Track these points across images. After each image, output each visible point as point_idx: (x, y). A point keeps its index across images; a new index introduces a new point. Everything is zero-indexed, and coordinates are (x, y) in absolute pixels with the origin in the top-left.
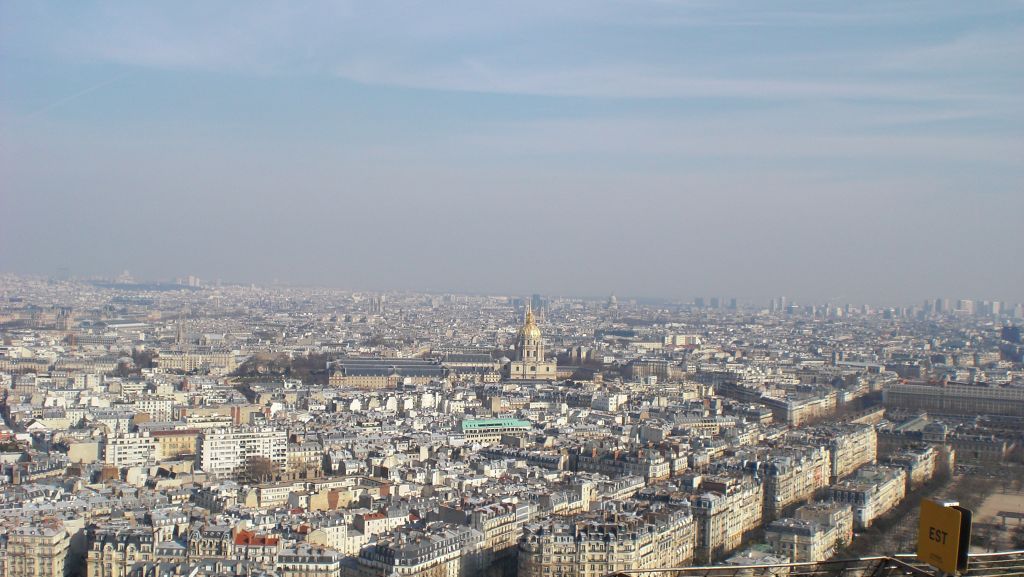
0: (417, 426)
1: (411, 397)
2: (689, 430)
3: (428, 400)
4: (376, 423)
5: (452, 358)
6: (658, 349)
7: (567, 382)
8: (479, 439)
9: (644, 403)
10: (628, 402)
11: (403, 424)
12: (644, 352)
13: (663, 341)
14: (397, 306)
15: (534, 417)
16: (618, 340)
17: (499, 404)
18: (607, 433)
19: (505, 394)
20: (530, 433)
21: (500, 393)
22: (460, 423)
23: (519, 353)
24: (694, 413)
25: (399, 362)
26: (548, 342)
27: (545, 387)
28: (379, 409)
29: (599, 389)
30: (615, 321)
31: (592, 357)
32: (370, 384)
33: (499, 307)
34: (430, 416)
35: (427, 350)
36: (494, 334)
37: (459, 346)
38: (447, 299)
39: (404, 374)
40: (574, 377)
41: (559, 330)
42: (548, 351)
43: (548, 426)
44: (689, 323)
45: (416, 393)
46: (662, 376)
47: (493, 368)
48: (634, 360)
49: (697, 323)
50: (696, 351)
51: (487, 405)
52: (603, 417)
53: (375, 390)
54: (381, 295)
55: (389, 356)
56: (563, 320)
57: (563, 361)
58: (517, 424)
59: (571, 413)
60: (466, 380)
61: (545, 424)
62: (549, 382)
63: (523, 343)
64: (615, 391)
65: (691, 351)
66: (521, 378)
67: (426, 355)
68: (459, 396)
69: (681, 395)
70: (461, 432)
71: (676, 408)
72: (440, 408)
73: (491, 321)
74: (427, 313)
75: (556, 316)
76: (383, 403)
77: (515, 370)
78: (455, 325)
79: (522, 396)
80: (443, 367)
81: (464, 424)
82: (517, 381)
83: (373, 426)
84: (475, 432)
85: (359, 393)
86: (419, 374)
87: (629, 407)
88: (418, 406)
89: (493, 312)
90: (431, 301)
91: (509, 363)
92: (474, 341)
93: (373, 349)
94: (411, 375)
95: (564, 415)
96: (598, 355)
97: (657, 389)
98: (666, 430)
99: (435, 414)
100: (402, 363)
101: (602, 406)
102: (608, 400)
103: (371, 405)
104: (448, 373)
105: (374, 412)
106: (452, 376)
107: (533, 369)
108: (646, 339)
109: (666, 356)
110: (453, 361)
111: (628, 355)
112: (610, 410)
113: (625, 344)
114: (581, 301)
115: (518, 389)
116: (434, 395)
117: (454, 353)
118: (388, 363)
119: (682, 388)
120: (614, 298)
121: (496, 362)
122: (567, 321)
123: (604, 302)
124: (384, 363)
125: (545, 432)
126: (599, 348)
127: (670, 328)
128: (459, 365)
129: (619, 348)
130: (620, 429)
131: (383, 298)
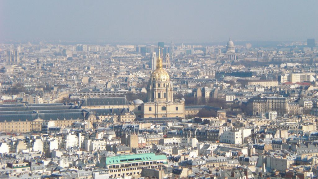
0: (64, 164)
1: (55, 138)
2: (311, 160)
3: (72, 140)
4: (25, 164)
5: (91, 102)
6: (275, 88)
7: (196, 119)
8: (121, 173)
9: (267, 136)
10: (253, 136)
11: (51, 163)
12: (262, 90)
13: (279, 79)
14: (33, 57)
15: (169, 151)
16: (238, 80)
17: (136, 141)
18: (235, 163)
19: (141, 132)
20: (167, 166)
21: (137, 131)
22: (104, 159)
23: (150, 95)
24: (314, 144)
25: (41, 108)
26: (175, 84)
27: (176, 124)
28: (27, 151)
29: (225, 125)
30: (233, 64)
31: (215, 96)
32: (14, 129)
33: (129, 55)
34: (75, 155)
35: (66, 96)
36: (126, 80)
37: (95, 90)
38: (80, 49)
39: (47, 118)
40: (201, 114)
41: (184, 74)
42: (176, 92)
43: (182, 159)
44: (302, 62)
45: (61, 135)
46: (281, 111)
47: (128, 109)
48: (254, 98)
49: (311, 62)
50: (311, 88)
51: (126, 142)
52: (231, 149)
53: (21, 134)
54: (16, 47)
55: (31, 102)
56: (185, 64)
57: (190, 101)
58: (154, 158)
59: (201, 146)
60: (106, 121)
61: (179, 158)
62: (179, 120)
63: (154, 86)
64: (239, 126)
65: (307, 88)
66: (153, 117)
67: (64, 101)
68: (100, 136)
69: (301, 128)
70: (105, 167)
71: (298, 140)
72: (84, 148)
73: (122, 68)
74: (62, 62)
75: (179, 61)
76: (30, 145)
77: (149, 110)
78: (90, 72)
79: (156, 133)
80: (83, 111)
81: (107, 160)
82: (150, 120)
83: (23, 166)
84: (118, 166)
85: (7, 137)
86: (61, 118)
87: (253, 140)
88: (62, 146)
89: (123, 59)
90: (64, 51)
91: (142, 105)
92: (109, 86)
93: (15, 97)
94: (54, 119)
95: (195, 149)
96: (220, 94)
97: (278, 123)
98: (290, 160)
99: (79, 153)
100: (44, 109)
101: (229, 140)
102: (234, 134)
103: (19, 147)
104: (87, 115)
105: (22, 154)
106: (92, 118)
107: (164, 109)
108: (263, 78)
109: (283, 93)
110: (91, 104)
111: (247, 93)
112: (236, 142)
113: (244, 84)
114: (201, 46)
115: (152, 127)
116: (78, 135)
117: (91, 97)
118: (31, 109)
119: (302, 121)
120: (232, 43)
121: (130, 104)
122: (190, 65)
123: (221, 47)
124: (27, 109)
125: (180, 164)
126: (221, 88)
127: (286, 67)
128: (97, 108)
129: (239, 88)
130: (247, 160)
131: (19, 50)
